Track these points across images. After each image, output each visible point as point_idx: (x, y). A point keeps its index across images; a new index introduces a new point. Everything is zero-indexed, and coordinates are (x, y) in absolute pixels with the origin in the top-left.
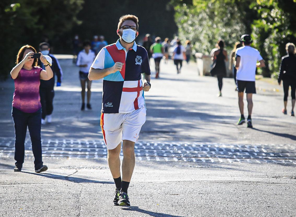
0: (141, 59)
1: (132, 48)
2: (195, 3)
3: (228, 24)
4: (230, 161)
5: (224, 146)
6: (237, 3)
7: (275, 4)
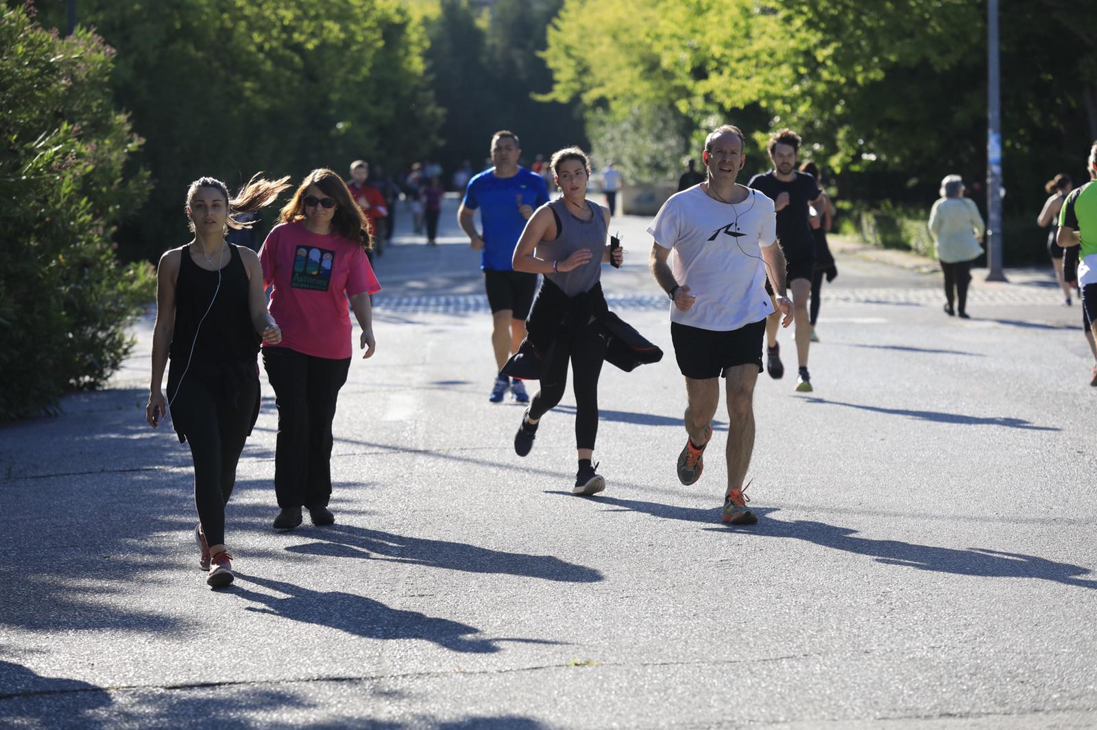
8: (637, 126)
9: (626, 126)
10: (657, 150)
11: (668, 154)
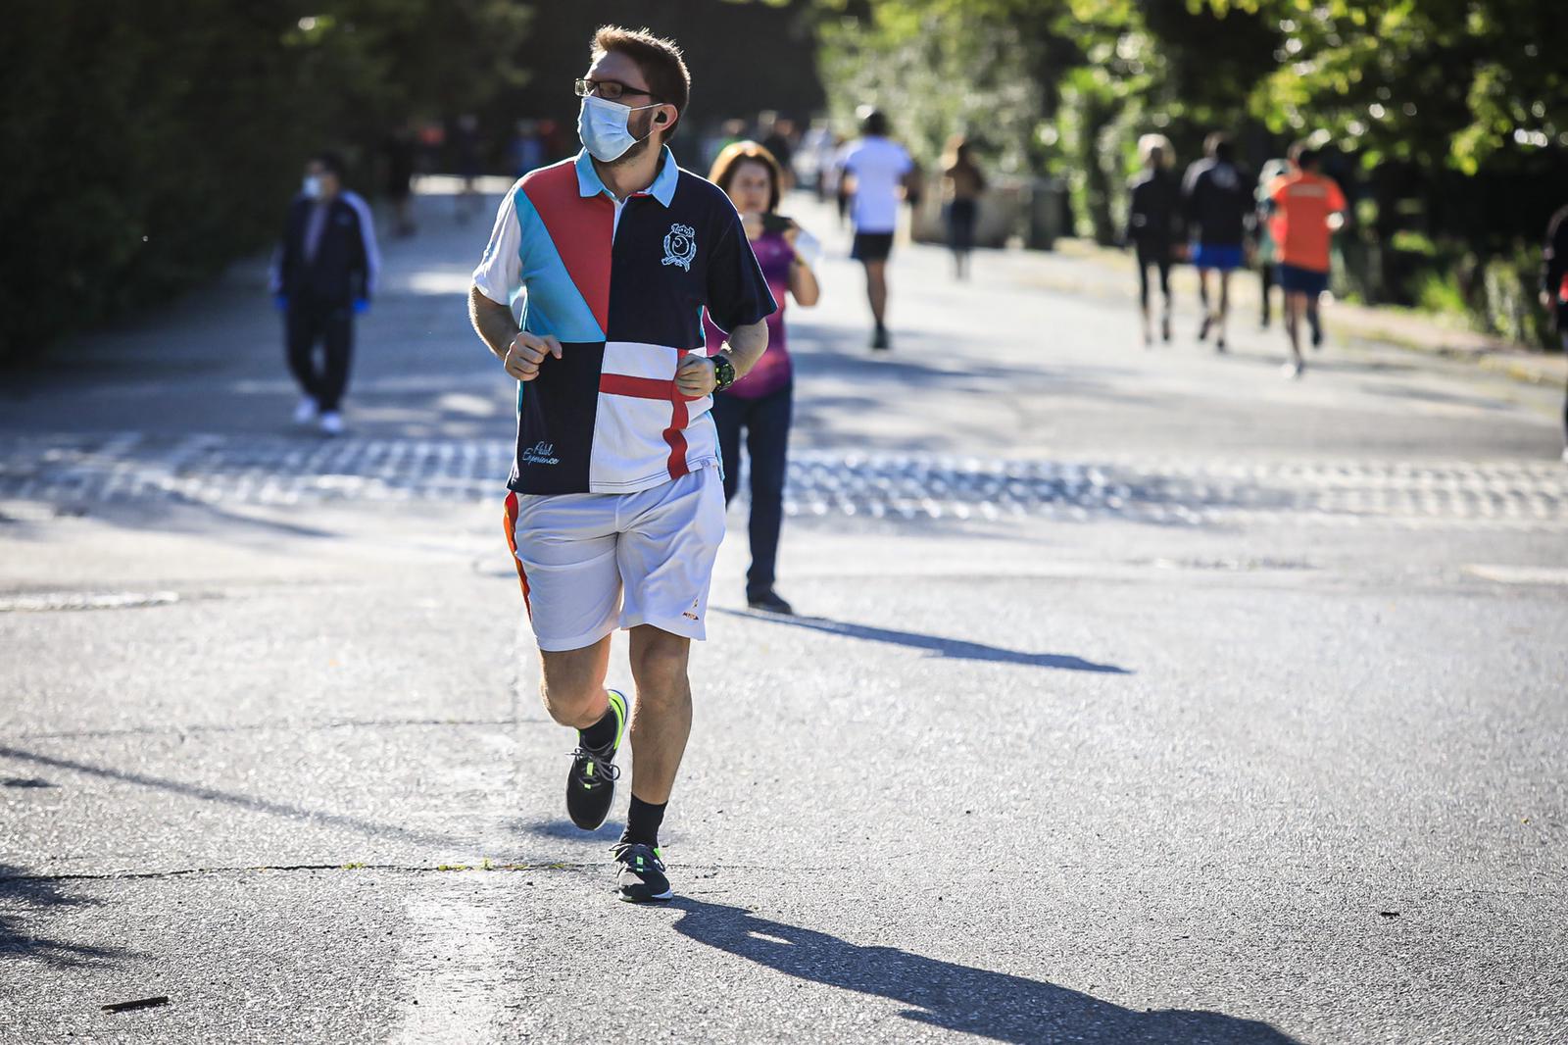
0: (690, 240)
1: (647, 192)
2: (884, 14)
3: (986, 82)
4: (988, 510)
5: (972, 466)
6: (1017, 17)
7: (1135, 20)
8: (934, 57)
9: (909, 55)
10: (982, 110)
11: (1006, 117)
